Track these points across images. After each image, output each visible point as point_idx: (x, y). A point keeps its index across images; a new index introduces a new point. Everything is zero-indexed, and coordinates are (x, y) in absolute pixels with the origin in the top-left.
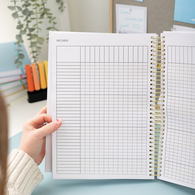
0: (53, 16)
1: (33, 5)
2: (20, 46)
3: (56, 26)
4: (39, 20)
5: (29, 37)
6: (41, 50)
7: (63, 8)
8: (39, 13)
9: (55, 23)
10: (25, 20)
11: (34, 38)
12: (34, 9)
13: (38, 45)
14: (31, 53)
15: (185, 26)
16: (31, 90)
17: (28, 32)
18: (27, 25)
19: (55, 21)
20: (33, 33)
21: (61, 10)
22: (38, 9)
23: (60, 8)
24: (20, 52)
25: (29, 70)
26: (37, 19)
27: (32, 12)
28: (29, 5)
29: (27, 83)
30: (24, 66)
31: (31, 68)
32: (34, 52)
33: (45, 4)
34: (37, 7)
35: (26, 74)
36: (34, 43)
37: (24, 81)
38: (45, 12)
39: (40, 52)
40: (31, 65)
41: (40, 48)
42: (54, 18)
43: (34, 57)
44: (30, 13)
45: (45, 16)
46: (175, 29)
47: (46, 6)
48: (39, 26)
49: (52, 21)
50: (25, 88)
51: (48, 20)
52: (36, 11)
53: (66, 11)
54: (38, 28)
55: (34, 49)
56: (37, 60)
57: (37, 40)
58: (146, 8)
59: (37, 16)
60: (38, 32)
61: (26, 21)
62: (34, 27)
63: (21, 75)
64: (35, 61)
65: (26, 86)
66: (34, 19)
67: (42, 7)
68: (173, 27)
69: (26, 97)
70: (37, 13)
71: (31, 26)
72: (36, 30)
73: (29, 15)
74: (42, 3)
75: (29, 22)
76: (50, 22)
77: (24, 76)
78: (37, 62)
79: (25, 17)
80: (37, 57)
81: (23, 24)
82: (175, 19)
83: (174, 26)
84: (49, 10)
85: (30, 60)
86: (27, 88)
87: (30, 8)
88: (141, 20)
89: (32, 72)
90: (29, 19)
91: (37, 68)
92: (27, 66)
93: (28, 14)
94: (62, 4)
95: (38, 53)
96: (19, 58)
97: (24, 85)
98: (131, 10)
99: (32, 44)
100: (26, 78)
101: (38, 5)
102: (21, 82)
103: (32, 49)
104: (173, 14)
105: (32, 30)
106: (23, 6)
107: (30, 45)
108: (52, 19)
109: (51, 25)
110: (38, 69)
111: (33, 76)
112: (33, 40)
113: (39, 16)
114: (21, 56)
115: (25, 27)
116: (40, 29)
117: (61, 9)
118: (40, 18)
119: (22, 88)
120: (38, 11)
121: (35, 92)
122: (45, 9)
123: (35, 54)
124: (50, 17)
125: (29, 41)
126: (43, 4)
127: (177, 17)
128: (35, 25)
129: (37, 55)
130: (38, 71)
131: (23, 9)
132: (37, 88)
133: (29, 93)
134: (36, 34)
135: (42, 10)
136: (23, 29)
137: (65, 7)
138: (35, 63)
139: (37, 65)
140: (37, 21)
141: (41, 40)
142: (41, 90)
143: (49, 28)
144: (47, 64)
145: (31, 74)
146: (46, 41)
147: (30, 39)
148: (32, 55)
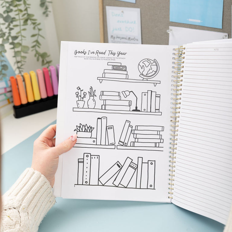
0: (38, 22)
1: (16, 11)
2: (3, 56)
3: (41, 33)
4: (23, 27)
5: (12, 46)
6: (26, 60)
7: (48, 13)
8: (22, 19)
9: (39, 30)
10: (6, 28)
11: (18, 47)
12: (17, 15)
13: (23, 54)
14: (15, 63)
15: (182, 27)
16: (18, 104)
17: (10, 41)
18: (10, 33)
19: (39, 27)
20: (16, 41)
21: (45, 15)
22: (21, 15)
23: (44, 13)
24: (3, 64)
25: (14, 82)
26: (20, 25)
27: (14, 18)
28: (11, 10)
29: (12, 97)
30: (8, 78)
31: (16, 80)
32: (18, 62)
33: (28, 9)
34: (20, 12)
35: (11, 86)
36: (18, 52)
37: (9, 95)
38: (28, 18)
39: (25, 62)
40: (15, 77)
41: (25, 57)
42: (39, 24)
43: (18, 68)
44: (13, 20)
45: (29, 22)
46: (171, 30)
47: (30, 11)
48: (23, 33)
49: (36, 28)
50: (9, 103)
51: (32, 26)
52: (19, 17)
53: (51, 15)
54: (22, 36)
55: (19, 59)
56: (22, 71)
57: (21, 49)
58: (139, 10)
59: (20, 22)
60: (21, 40)
61: (8, 29)
62: (17, 35)
63: (5, 88)
64: (20, 72)
65: (11, 100)
66: (16, 26)
67: (25, 12)
68: (168, 29)
69: (12, 112)
70: (20, 19)
71: (13, 33)
72: (20, 38)
73: (12, 22)
74: (25, 8)
75: (11, 29)
76: (34, 28)
77: (8, 90)
78: (23, 74)
79: (7, 24)
80: (22, 67)
81: (6, 32)
82: (171, 20)
83: (170, 27)
84: (33, 15)
85: (14, 72)
86: (12, 102)
87: (12, 15)
88: (135, 22)
89: (17, 84)
90: (11, 26)
91: (22, 79)
92: (12, 78)
93: (10, 21)
94: (47, 8)
95: (23, 63)
96: (2, 69)
97: (8, 100)
98: (123, 12)
99: (16, 54)
100: (11, 91)
101: (21, 11)
102: (5, 95)
103: (16, 59)
104: (169, 15)
105: (15, 38)
106: (4, 12)
107: (13, 54)
108: (36, 25)
109: (36, 32)
110: (24, 80)
111: (18, 89)
112: (16, 50)
113: (22, 22)
114: (5, 67)
115: (7, 35)
116: (24, 37)
117: (45, 13)
118: (23, 25)
119: (6, 102)
120: (21, 18)
121: (22, 106)
122: (29, 15)
123: (19, 65)
124: (34, 24)
125: (13, 50)
126: (26, 10)
127: (172, 18)
128: (18, 33)
129: (22, 65)
130: (24, 83)
131: (5, 15)
132: (24, 102)
133: (15, 108)
134: (20, 42)
135: (26, 16)
136: (5, 38)
137: (50, 12)
138: (20, 75)
139: (23, 76)
140: (20, 28)
141: (25, 49)
142: (29, 104)
143: (33, 36)
144: (33, 74)
145: (17, 86)
146: (31, 49)
147: (13, 48)
148: (16, 66)
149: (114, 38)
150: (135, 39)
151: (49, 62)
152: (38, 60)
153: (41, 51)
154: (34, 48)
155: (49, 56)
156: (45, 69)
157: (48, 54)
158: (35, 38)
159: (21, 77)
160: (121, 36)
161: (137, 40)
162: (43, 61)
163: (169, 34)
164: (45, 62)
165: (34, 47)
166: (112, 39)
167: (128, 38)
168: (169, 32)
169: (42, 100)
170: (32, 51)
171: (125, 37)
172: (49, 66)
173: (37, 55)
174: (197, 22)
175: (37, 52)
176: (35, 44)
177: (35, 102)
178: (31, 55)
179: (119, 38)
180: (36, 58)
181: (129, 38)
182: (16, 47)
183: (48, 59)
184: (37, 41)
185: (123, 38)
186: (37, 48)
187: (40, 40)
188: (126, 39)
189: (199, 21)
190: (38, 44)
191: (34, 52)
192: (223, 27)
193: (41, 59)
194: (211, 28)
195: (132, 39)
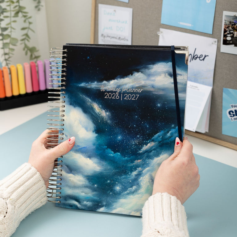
0: (29, 15)
1: (7, 2)
3: (31, 26)
4: (13, 19)
5: (1, 38)
7: (40, 7)
8: (13, 11)
9: (30, 23)
12: (8, 6)
13: (11, 46)
14: (2, 55)
15: (172, 30)
16: (2, 96)
17: (0, 32)
19: (30, 20)
20: (5, 33)
21: (37, 9)
22: (12, 7)
23: (36, 7)
26: (10, 17)
27: (5, 9)
28: (3, 1)
31: (2, 71)
32: (6, 54)
33: (20, 1)
34: (11, 4)
36: (7, 43)
38: (20, 10)
39: (13, 54)
41: (13, 50)
42: (30, 17)
43: (6, 60)
44: (4, 11)
45: (20, 14)
46: (162, 32)
47: (22, 4)
48: (13, 25)
49: (27, 21)
51: (23, 19)
52: (10, 8)
53: (43, 10)
54: (11, 28)
55: (7, 51)
56: (9, 63)
57: (10, 41)
58: (131, 10)
59: (11, 14)
60: (11, 32)
62: (7, 27)
64: (7, 64)
66: (7, 17)
67: (17, 4)
68: (159, 31)
70: (11, 11)
71: (3, 25)
72: (9, 30)
73: (2, 13)
75: (1, 20)
76: (25, 21)
78: (10, 66)
80: (9, 59)
82: (162, 22)
83: (161, 30)
84: (24, 8)
85: (1, 63)
87: (3, 5)
88: (126, 22)
89: (3, 77)
90: (2, 17)
91: (9, 72)
93: (1, 11)
94: (39, 2)
95: (11, 55)
98: (115, 11)
99: (5, 46)
101: (13, 2)
103: (4, 51)
104: (160, 17)
105: (5, 29)
107: (1, 46)
108: (27, 19)
109: (26, 25)
110: (10, 73)
111: (4, 81)
112: (5, 41)
113: (13, 13)
116: (14, 29)
117: (38, 8)
118: (14, 17)
120: (12, 9)
122: (20, 7)
123: (7, 57)
124: (25, 16)
125: (1, 42)
126: (18, 2)
127: (164, 21)
128: (8, 24)
129: (9, 58)
130: (10, 76)
132: (9, 94)
134: (10, 34)
135: (17, 8)
137: (42, 6)
138: (7, 67)
139: (9, 69)
140: (11, 19)
141: (14, 42)
142: (13, 97)
143: (23, 29)
144: (20, 67)
145: (2, 78)
146: (20, 42)
147: (2, 40)
148: (3, 58)
149: (105, 37)
150: (125, 39)
151: (37, 57)
152: (26, 54)
153: (30, 45)
154: (23, 42)
155: (37, 51)
156: (32, 63)
157: (37, 49)
158: (25, 32)
159: (8, 70)
160: (112, 36)
161: (127, 40)
162: (31, 56)
163: (159, 36)
164: (33, 56)
165: (23, 40)
166: (102, 38)
167: (118, 38)
168: (159, 34)
169: (27, 94)
170: (21, 44)
171: (115, 36)
172: (37, 60)
173: (26, 49)
174: (188, 25)
175: (26, 46)
176: (24, 37)
177: (20, 96)
178: (19, 48)
179: (109, 37)
180: (24, 52)
181: (120, 38)
182: (5, 39)
183: (36, 54)
184: (27, 35)
185: (113, 37)
186: (26, 42)
187: (30, 33)
188: (116, 38)
189: (190, 25)
190: (27, 38)
191: (23, 46)
192: (214, 33)
193: (29, 53)
194: (202, 32)
195: (122, 39)
